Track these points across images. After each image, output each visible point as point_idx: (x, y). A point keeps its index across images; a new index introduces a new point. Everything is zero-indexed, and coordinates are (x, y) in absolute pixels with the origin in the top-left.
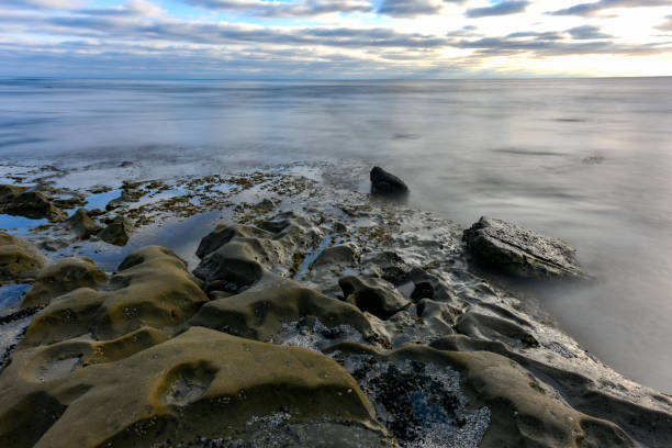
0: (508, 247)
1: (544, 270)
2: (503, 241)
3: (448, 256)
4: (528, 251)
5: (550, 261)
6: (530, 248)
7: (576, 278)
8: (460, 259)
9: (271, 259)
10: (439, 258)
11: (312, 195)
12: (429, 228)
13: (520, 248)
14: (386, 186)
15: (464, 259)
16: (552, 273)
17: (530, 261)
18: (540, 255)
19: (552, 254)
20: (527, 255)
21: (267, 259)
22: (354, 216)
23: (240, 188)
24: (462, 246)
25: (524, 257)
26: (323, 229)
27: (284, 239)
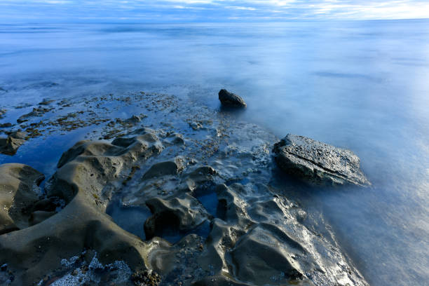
0: (302, 162)
1: (331, 181)
2: (299, 157)
3: (257, 167)
4: (320, 165)
6: (321, 161)
8: (266, 169)
9: (107, 174)
10: (250, 170)
11: (172, 111)
12: (251, 140)
13: (313, 162)
14: (230, 104)
15: (270, 168)
16: (337, 184)
17: (319, 175)
18: (329, 168)
19: (339, 167)
20: (319, 169)
21: (104, 175)
22: (196, 130)
23: (123, 104)
24: (272, 157)
25: (315, 170)
26: (165, 143)
27: (126, 155)
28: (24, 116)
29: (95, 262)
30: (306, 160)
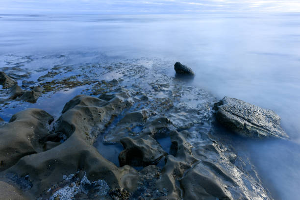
0: (235, 118)
1: (257, 133)
2: (233, 114)
3: (201, 119)
4: (249, 121)
5: (262, 127)
6: (250, 118)
7: (277, 138)
8: (208, 122)
9: (94, 119)
10: (195, 121)
11: (141, 77)
12: (197, 100)
13: (244, 118)
14: (182, 72)
15: (210, 121)
16: (262, 135)
17: (248, 128)
18: (256, 123)
19: (264, 123)
20: (248, 123)
21: (92, 119)
22: (158, 91)
23: (107, 71)
24: (212, 112)
25: (245, 124)
26: (135, 99)
27: (108, 106)
28: (42, 77)
29: (85, 179)
30: (238, 116)
